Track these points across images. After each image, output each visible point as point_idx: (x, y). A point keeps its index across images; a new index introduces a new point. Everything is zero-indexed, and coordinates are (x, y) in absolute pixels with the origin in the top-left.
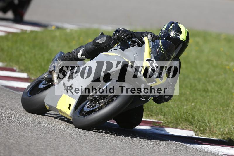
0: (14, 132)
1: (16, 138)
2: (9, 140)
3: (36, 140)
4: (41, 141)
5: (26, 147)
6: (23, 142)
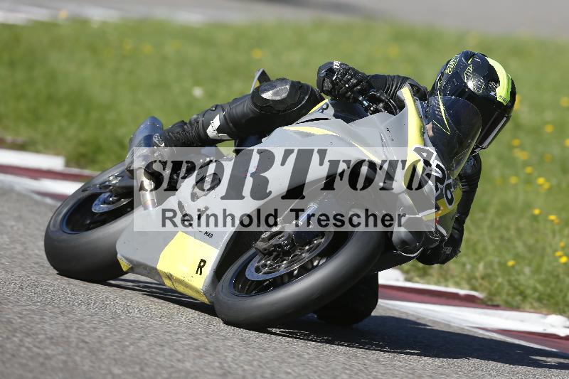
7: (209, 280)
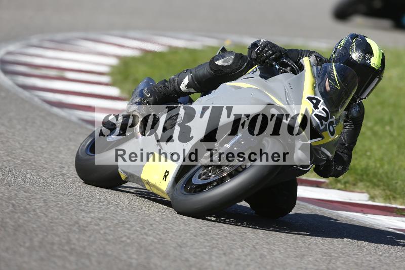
0: (154, 222)
1: (160, 233)
2: (145, 237)
3: (193, 237)
4: (201, 238)
5: (175, 248)
6: (170, 240)
7: (170, 185)
